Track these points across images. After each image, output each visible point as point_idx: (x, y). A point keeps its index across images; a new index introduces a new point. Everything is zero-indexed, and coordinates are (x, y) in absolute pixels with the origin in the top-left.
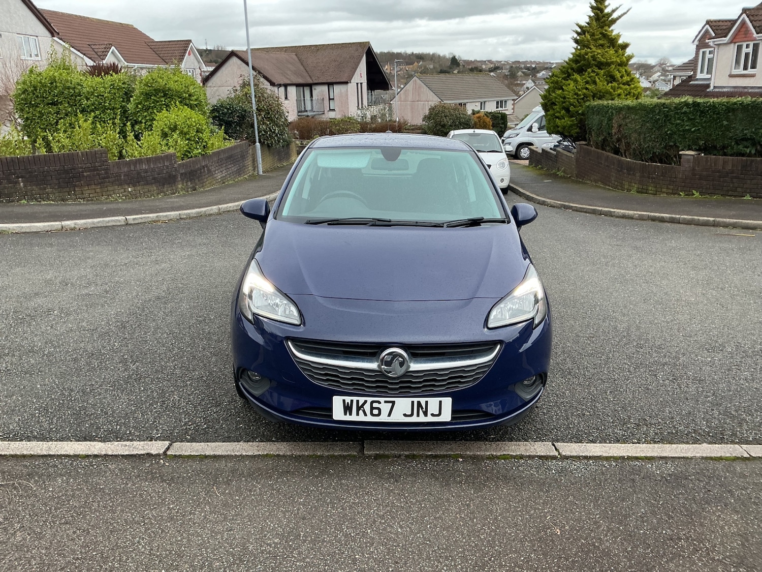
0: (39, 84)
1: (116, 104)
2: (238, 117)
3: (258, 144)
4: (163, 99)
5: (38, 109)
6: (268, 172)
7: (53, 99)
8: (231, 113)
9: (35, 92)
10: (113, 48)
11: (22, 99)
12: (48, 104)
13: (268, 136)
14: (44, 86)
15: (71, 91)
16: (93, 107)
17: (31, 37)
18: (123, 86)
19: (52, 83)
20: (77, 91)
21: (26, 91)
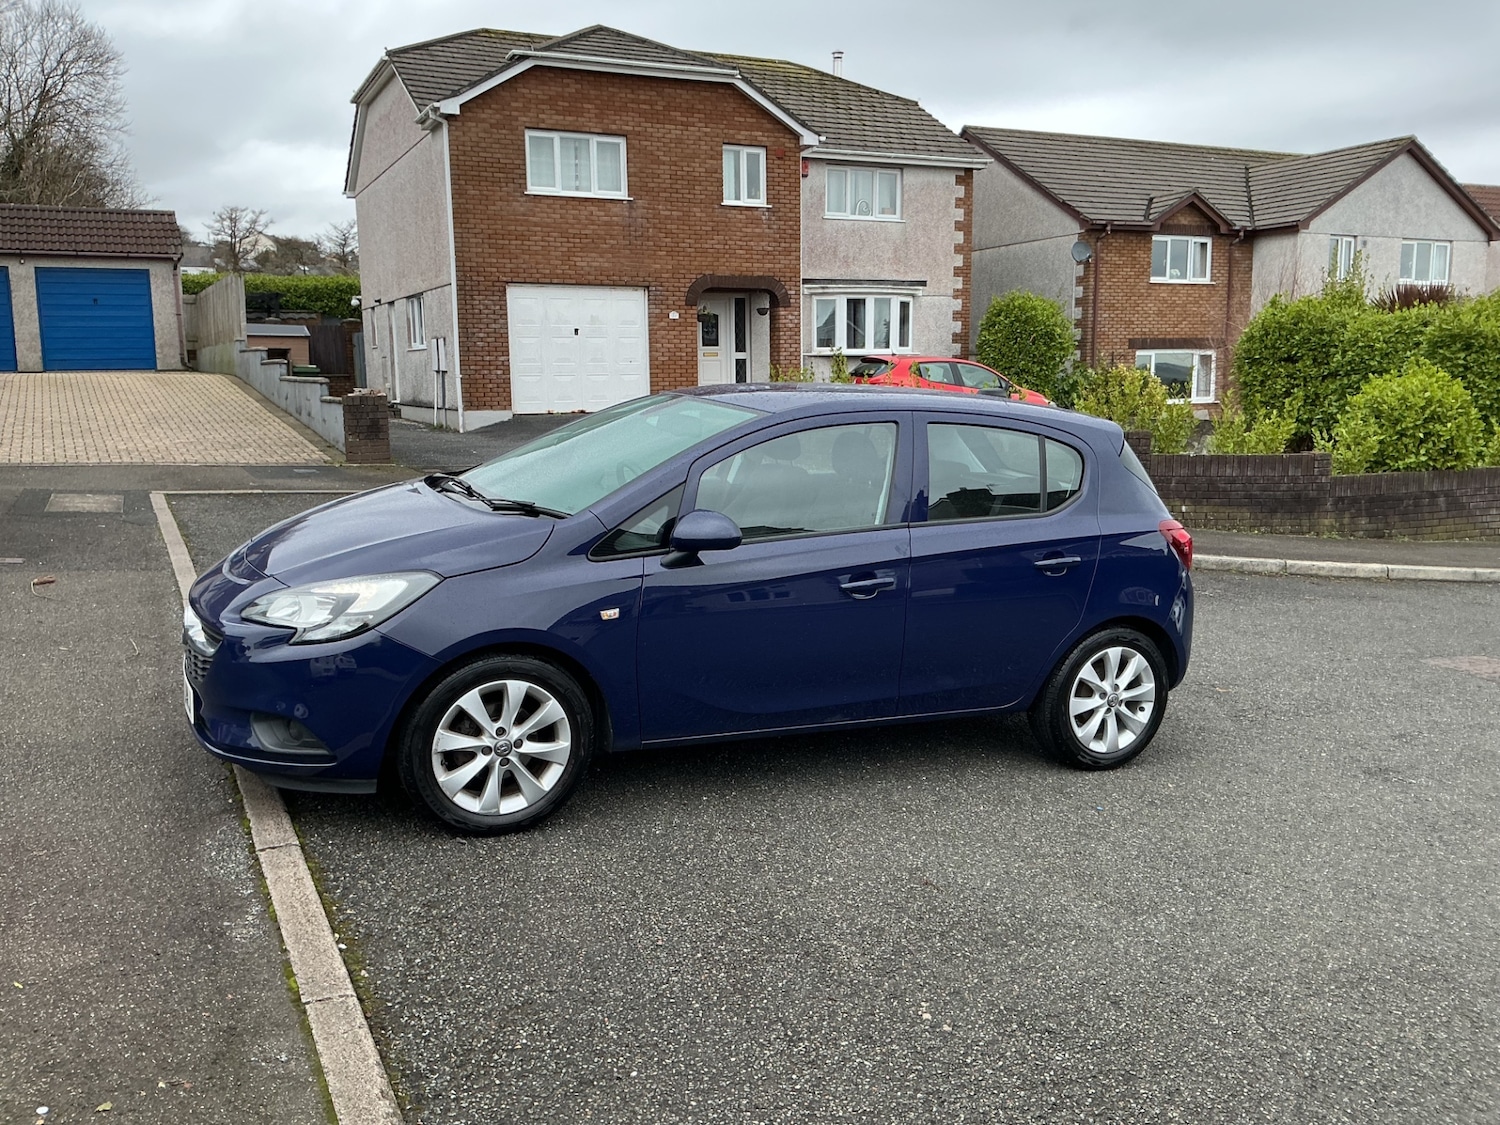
0: (1274, 325)
4: (1462, 355)
5: (1263, 369)
7: (1289, 352)
9: (1265, 338)
12: (1281, 360)
14: (1281, 327)
15: (1325, 337)
16: (1349, 368)
17: (1437, 244)
19: (1296, 324)
20: (1335, 337)
21: (1253, 337)
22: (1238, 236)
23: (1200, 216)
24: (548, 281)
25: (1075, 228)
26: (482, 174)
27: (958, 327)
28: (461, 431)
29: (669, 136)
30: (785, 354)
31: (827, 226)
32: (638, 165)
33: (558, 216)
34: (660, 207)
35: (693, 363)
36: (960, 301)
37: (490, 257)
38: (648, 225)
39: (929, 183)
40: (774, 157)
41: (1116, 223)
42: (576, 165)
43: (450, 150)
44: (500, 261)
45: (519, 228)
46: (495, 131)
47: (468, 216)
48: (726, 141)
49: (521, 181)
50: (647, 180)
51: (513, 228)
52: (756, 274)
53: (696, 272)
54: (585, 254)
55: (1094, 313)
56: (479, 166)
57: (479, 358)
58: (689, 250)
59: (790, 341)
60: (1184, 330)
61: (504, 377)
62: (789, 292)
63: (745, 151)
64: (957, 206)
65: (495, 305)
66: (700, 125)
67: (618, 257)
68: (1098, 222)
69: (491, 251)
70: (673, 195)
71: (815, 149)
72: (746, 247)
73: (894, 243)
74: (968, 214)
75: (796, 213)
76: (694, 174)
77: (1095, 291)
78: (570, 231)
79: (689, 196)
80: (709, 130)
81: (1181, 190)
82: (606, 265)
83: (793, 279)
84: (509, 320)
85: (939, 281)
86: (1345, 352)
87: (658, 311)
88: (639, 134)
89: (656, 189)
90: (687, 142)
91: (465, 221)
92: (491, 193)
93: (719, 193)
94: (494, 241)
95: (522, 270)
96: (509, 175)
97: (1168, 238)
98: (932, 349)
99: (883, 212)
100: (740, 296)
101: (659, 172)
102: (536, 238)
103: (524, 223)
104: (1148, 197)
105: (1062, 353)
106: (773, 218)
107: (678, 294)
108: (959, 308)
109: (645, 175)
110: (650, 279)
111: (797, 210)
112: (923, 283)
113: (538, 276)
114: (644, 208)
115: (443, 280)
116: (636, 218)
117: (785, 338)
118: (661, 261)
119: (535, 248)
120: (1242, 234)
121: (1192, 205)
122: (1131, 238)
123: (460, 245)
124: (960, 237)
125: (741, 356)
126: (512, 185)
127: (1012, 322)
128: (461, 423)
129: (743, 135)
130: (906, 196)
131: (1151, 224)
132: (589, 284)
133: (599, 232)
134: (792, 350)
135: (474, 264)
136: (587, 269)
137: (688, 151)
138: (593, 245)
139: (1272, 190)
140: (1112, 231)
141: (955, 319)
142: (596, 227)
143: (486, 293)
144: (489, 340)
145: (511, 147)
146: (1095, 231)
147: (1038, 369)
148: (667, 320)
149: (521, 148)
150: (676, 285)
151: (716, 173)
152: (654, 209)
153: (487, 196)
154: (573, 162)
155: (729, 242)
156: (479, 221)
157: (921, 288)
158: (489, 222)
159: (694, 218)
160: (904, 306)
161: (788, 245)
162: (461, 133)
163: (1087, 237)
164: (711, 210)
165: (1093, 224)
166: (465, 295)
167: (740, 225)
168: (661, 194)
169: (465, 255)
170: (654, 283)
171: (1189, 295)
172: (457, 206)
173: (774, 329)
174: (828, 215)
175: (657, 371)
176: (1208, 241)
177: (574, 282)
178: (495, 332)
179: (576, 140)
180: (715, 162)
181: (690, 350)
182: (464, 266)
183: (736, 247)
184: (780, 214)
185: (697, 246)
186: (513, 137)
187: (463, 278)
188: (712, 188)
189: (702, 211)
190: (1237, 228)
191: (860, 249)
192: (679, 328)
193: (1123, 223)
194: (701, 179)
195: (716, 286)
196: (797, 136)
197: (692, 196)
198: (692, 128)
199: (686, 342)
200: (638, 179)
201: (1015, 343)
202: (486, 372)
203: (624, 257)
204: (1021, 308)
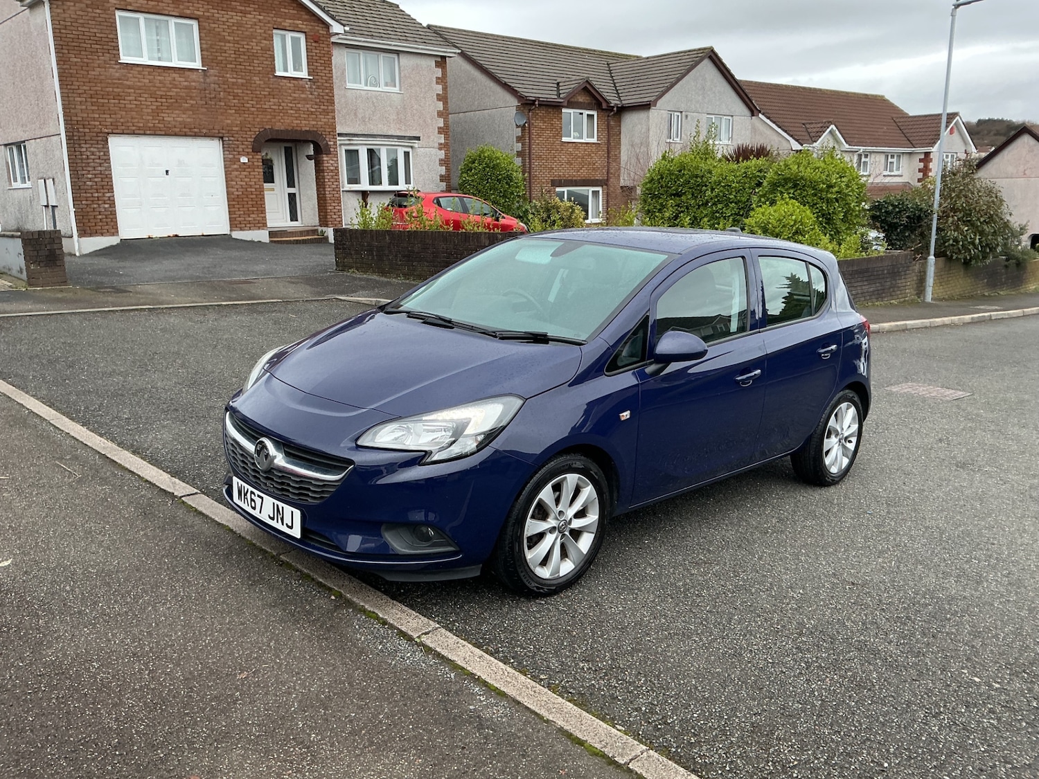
0: (666, 172)
1: (744, 197)
2: (908, 217)
3: (932, 257)
4: (792, 191)
5: (660, 201)
6: (941, 300)
7: (677, 189)
8: (900, 212)
9: (661, 181)
10: (833, 127)
11: (647, 189)
12: (671, 195)
13: (960, 247)
14: (671, 173)
15: (699, 179)
16: (716, 200)
17: (725, 117)
18: (758, 174)
19: (680, 171)
20: (705, 179)
21: (653, 179)
22: (612, 110)
23: (590, 97)
24: (142, 132)
25: (514, 102)
26: (82, 45)
27: (443, 170)
28: (78, 254)
29: (232, 21)
30: (329, 189)
31: (349, 93)
32: (209, 42)
33: (148, 81)
34: (228, 75)
35: (261, 197)
36: (443, 151)
37: (93, 113)
38: (219, 89)
39: (417, 65)
40: (312, 41)
41: (541, 99)
42: (158, 40)
43: (52, 25)
44: (101, 116)
45: (115, 90)
46: (90, 10)
47: (73, 79)
48: (275, 27)
49: (115, 52)
50: (217, 54)
51: (111, 89)
52: (304, 129)
53: (258, 126)
54: (171, 111)
55: (530, 162)
56: (78, 39)
57: (89, 195)
58: (253, 109)
59: (332, 180)
60: (584, 173)
61: (111, 209)
62: (329, 143)
63: (289, 35)
64: (437, 83)
65: (99, 152)
66: (255, 13)
67: (197, 114)
68: (530, 98)
69: (93, 108)
70: (237, 66)
71: (341, 36)
72: (295, 108)
73: (397, 108)
74: (445, 89)
75: (330, 84)
76: (253, 51)
77: (530, 145)
78: (158, 93)
79: (249, 68)
80: (262, 17)
81: (578, 78)
82: (189, 120)
83: (331, 133)
84: (112, 163)
85: (429, 137)
86: (713, 190)
87: (231, 156)
88: (208, 18)
89: (224, 62)
90: (246, 26)
91: (70, 83)
92: (91, 61)
93: (272, 66)
94: (96, 100)
95: (120, 124)
96: (105, 47)
97: (571, 111)
98: (427, 186)
99: (386, 85)
100: (288, 145)
101: (225, 48)
102: (131, 98)
103: (119, 86)
104: (556, 82)
105: (518, 190)
106: (314, 87)
107: (246, 143)
108: (443, 157)
109: (215, 50)
110: (224, 131)
111: (331, 81)
112: (418, 138)
113: (134, 128)
114: (215, 76)
115: (52, 131)
116: (210, 84)
117: (328, 177)
118: (231, 118)
119: (130, 106)
120: (615, 109)
121: (585, 89)
122: (549, 110)
123: (67, 103)
124: (440, 106)
125: (292, 190)
126: (108, 55)
127: (484, 168)
128: (77, 248)
129: (287, 23)
130: (402, 74)
131: (562, 101)
132: (176, 135)
133: (181, 94)
134: (334, 186)
135: (80, 119)
136: (173, 123)
137: (247, 33)
138: (176, 104)
139: (628, 80)
140: (539, 104)
141: (441, 165)
142: (178, 90)
143: (92, 142)
144: (96, 180)
145: (106, 24)
146: (527, 104)
147: (503, 201)
148: (239, 163)
149: (114, 25)
150: (244, 136)
151: (269, 51)
152: (223, 77)
153: (87, 63)
154: (155, 37)
155: (282, 104)
156: (82, 83)
157: (417, 141)
158: (91, 84)
159: (255, 85)
160: (407, 154)
161: (326, 108)
162: (62, 11)
163: (522, 109)
164: (267, 79)
165: (527, 100)
166: (74, 144)
167: (290, 91)
168: (228, 66)
169: (72, 111)
170: (227, 135)
171: (585, 150)
172: (62, 71)
173: (319, 170)
174: (349, 85)
175: (234, 203)
176: (595, 113)
177: (163, 133)
178: (101, 174)
179: (156, 20)
180: (268, 42)
181: (258, 186)
182: (71, 120)
183: (288, 108)
184: (319, 84)
185: (258, 106)
186: (106, 16)
187: (71, 130)
188: (267, 63)
189: (260, 80)
190: (612, 105)
191: (373, 112)
192: (249, 170)
193: (545, 100)
194: (258, 55)
195: (275, 137)
196: (327, 26)
197: (252, 68)
198: (249, 16)
199: (254, 180)
200: (209, 54)
201: (487, 183)
202: (95, 206)
203: (202, 114)
204: (490, 158)
